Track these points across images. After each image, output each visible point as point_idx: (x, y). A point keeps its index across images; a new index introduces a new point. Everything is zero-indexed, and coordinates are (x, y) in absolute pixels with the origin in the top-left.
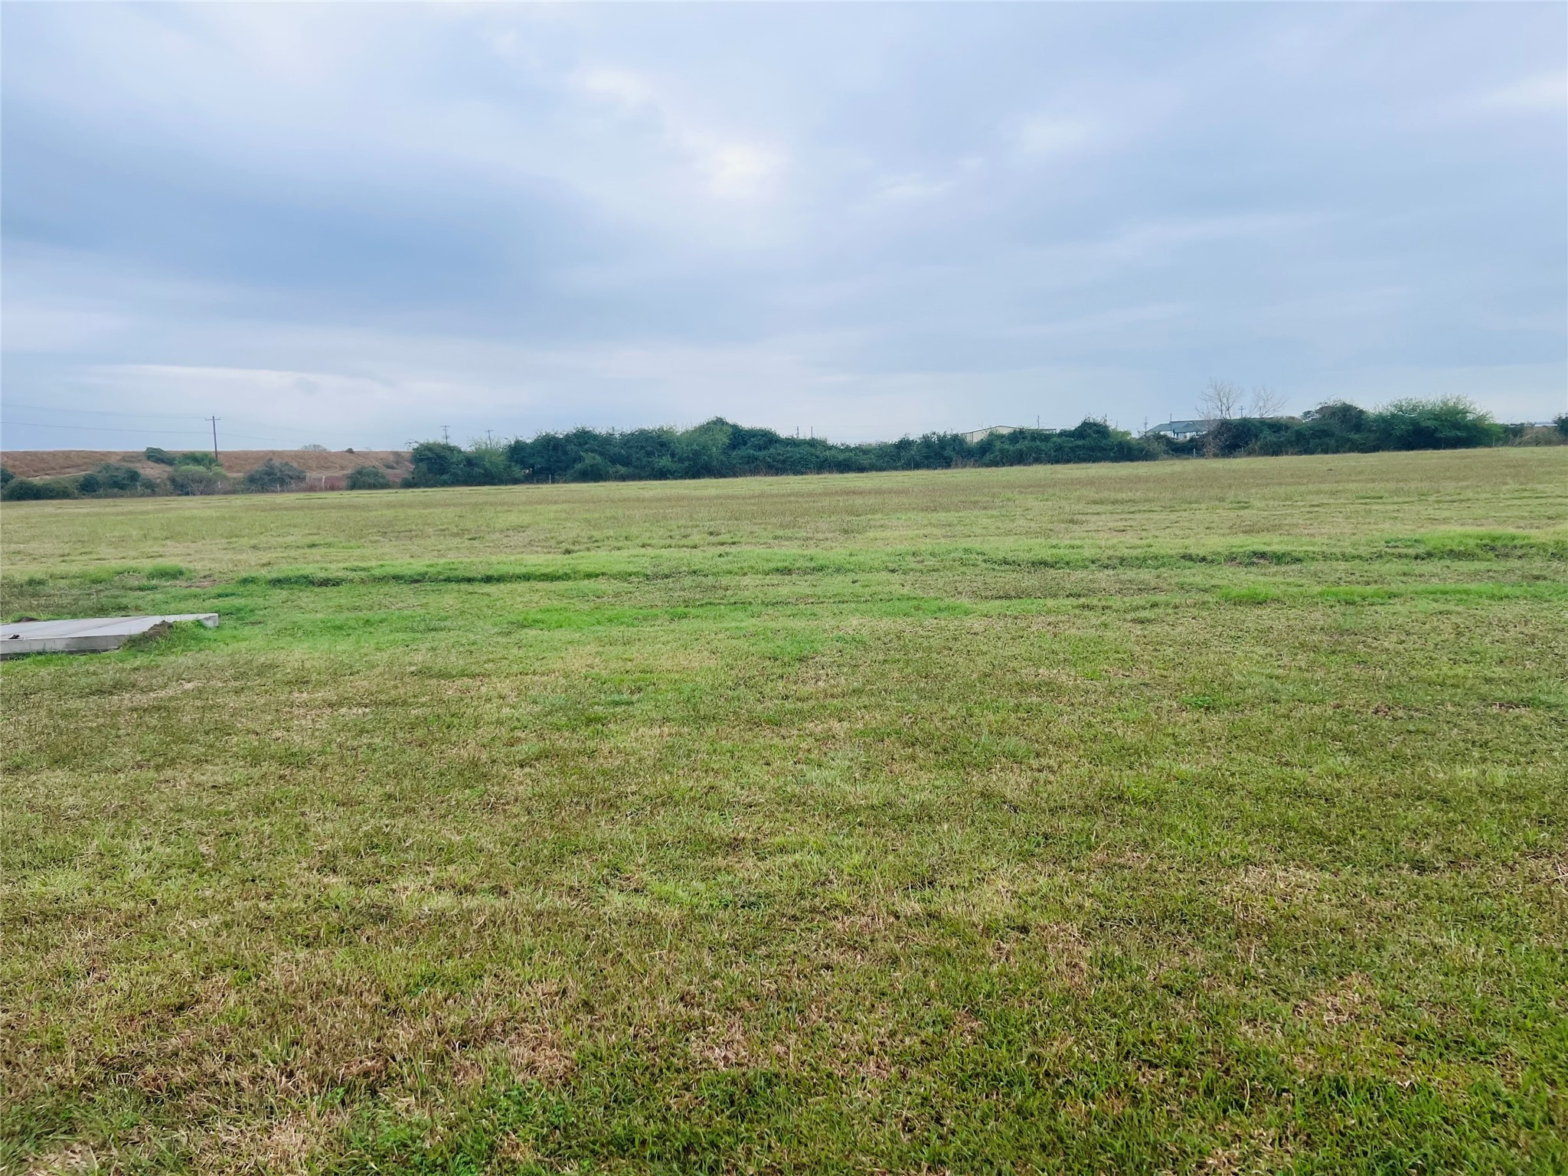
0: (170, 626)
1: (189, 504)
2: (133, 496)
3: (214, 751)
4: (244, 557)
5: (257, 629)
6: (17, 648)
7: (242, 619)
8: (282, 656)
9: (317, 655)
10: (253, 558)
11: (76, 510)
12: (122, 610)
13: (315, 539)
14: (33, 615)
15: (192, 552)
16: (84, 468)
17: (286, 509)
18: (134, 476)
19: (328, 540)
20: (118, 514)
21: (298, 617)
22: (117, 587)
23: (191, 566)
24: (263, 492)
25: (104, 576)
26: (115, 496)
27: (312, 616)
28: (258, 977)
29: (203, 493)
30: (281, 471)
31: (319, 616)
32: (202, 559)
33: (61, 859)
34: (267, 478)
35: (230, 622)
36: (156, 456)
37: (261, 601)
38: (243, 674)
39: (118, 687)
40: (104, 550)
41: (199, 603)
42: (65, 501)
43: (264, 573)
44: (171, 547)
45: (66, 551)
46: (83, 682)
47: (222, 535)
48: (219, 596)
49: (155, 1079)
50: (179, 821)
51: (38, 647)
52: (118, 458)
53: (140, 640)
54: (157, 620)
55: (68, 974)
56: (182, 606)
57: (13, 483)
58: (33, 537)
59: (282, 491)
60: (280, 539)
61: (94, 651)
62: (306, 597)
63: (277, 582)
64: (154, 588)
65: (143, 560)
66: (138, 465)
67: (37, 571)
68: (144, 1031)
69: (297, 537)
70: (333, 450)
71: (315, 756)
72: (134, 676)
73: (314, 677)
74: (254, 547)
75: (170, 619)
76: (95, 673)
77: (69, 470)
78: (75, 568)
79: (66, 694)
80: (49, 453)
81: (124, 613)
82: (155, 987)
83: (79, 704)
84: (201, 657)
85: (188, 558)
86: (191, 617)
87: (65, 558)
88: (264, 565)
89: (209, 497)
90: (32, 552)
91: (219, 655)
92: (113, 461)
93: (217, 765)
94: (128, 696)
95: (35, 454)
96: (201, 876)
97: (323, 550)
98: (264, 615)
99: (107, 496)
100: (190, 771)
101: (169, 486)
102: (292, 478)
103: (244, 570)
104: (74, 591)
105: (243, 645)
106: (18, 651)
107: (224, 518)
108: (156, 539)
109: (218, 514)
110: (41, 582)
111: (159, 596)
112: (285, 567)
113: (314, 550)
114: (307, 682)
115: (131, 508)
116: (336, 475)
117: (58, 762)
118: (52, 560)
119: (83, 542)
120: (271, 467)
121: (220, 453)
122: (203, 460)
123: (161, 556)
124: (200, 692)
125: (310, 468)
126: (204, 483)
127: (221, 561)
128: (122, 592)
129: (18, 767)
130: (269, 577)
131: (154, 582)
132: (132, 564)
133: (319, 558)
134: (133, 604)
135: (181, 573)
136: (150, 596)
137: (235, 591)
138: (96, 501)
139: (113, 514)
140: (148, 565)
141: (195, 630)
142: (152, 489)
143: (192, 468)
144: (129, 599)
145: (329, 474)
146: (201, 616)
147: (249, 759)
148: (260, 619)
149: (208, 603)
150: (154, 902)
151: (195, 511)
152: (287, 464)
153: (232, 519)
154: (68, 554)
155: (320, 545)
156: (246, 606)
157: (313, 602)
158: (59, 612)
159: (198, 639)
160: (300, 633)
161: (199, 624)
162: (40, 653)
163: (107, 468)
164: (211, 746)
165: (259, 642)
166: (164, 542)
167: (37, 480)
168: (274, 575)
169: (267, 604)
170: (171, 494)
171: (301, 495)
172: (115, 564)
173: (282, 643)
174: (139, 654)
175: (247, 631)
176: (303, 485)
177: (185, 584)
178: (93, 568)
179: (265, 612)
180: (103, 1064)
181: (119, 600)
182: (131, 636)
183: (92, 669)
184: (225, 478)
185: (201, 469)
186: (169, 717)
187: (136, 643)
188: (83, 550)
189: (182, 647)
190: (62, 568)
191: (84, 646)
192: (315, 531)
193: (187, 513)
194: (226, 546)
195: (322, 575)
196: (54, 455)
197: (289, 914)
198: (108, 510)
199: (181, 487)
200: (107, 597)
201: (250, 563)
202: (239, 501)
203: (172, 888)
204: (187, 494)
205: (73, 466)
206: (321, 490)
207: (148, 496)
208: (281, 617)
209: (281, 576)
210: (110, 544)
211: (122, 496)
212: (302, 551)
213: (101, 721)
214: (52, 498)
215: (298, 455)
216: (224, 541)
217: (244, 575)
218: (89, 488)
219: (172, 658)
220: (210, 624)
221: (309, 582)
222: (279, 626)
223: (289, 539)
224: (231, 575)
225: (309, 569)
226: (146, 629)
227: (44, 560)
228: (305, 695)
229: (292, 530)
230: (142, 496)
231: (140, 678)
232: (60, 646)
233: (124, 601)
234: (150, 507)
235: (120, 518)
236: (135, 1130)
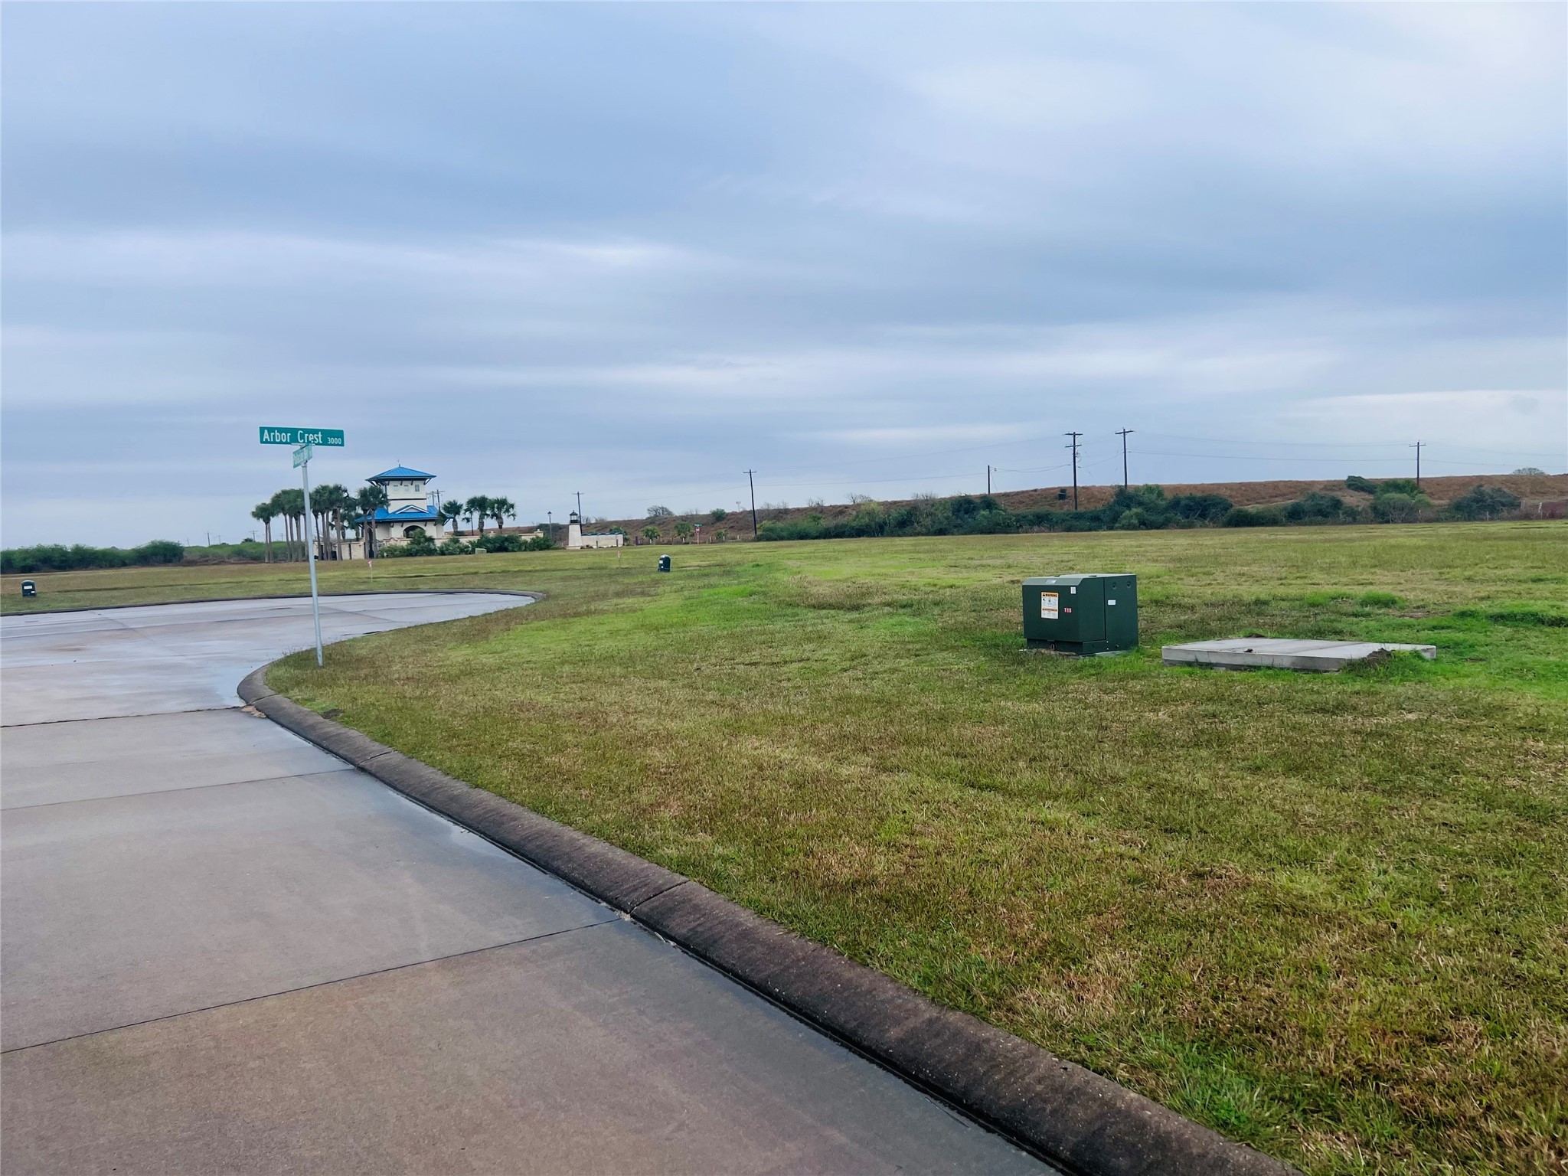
0: (1389, 654)
1: (1392, 532)
2: (1334, 524)
3: (1442, 787)
4: (1458, 589)
5: (1478, 667)
6: (1249, 660)
7: (1461, 654)
8: (1512, 699)
9: (1553, 702)
10: (1470, 591)
11: (1288, 537)
12: (1338, 634)
13: (1539, 573)
14: (1260, 632)
15: (1402, 581)
16: (1290, 496)
17: (1501, 539)
18: (1337, 504)
19: (1555, 575)
20: (1326, 541)
21: (1527, 658)
22: (1333, 612)
23: (1402, 594)
24: (1469, 520)
25: (1321, 600)
26: (1319, 524)
27: (1543, 658)
28: (1514, 1036)
29: (1404, 521)
30: (1492, 497)
31: (1551, 658)
32: (1414, 589)
33: (1305, 861)
34: (1475, 506)
35: (1446, 657)
36: (1356, 484)
37: (1481, 638)
38: (1469, 712)
39: (1340, 708)
40: (1318, 576)
41: (1412, 634)
42: (1276, 528)
43: (1483, 607)
44: (1381, 575)
45: (1284, 575)
46: (1308, 698)
47: (1432, 566)
48: (1435, 628)
49: (1412, 1101)
50: (1413, 852)
51: (1267, 662)
52: (1322, 486)
53: (1359, 664)
54: (1376, 647)
55: (1319, 970)
56: (1396, 635)
57: (1232, 511)
58: (1255, 561)
59: (1491, 519)
60: (1499, 572)
61: (1316, 671)
62: (1534, 637)
63: (1500, 618)
64: (1368, 615)
65: (1355, 587)
66: (1339, 493)
67: (1260, 591)
68: (1397, 1049)
69: (1516, 569)
70: (1552, 472)
71: (1560, 813)
72: (1354, 700)
73: (1551, 726)
74: (1469, 579)
75: (1389, 647)
76: (1318, 692)
77: (1276, 499)
78: (1293, 591)
79: (1293, 708)
80: (1260, 484)
81: (1339, 637)
82: (1404, 1010)
83: (1307, 719)
84: (1422, 689)
85: (1400, 587)
86: (1408, 648)
87: (1283, 581)
88: (1482, 599)
89: (1411, 525)
90: (1254, 574)
91: (1443, 688)
92: (1316, 489)
93: (1446, 802)
94: (1350, 718)
95: (1249, 484)
96: (1441, 912)
97: (1553, 586)
98: (1486, 653)
99: (1311, 524)
100: (1419, 803)
101: (1371, 515)
102: (1503, 505)
103: (1462, 604)
104: (1294, 613)
105: (1466, 682)
106: (1251, 664)
107: (1431, 547)
108: (1364, 566)
109: (1424, 543)
110: (1265, 603)
111: (1372, 624)
112: (1508, 602)
113: (1541, 586)
114: (1543, 731)
115: (1337, 536)
116: (1555, 501)
117: (1293, 769)
118: (1272, 583)
119: (1298, 567)
120: (1481, 494)
121: (1423, 479)
122: (1404, 487)
123: (1371, 584)
124: (1424, 723)
125: (1523, 494)
126: (1406, 510)
127: (1434, 592)
128: (1338, 617)
129: (1258, 768)
130: (1491, 611)
131: (1367, 609)
132: (1345, 590)
133: (1548, 595)
134: (1348, 629)
135: (1394, 602)
136: (1364, 622)
137: (1452, 623)
138: (1303, 528)
139: (1322, 541)
140: (1361, 592)
141: (1413, 660)
142: (1353, 517)
143: (1395, 495)
144: (1343, 624)
145: (1547, 499)
146: (1419, 647)
147: (1481, 803)
148: (1481, 656)
149: (1424, 634)
150: (1395, 926)
151: (1400, 539)
152: (1499, 490)
153: (1442, 548)
154: (1286, 578)
155: (1548, 580)
156: (1465, 641)
157: (1543, 643)
158: (1282, 632)
159: (1417, 671)
160: (1530, 676)
161: (1417, 655)
162: (1269, 668)
163: (1313, 496)
164: (1440, 782)
165: (1482, 681)
166: (1373, 570)
167: (1252, 508)
168: (1496, 610)
169: (1489, 640)
170: (1372, 522)
171: (1518, 524)
172: (1330, 590)
173: (1509, 684)
174: (1358, 679)
175: (1467, 668)
176: (1516, 512)
177: (1398, 614)
178: (1309, 591)
179: (1487, 648)
180: (1360, 1066)
181: (1336, 624)
182: (1351, 660)
183: (1316, 688)
184: (1429, 505)
185: (1405, 496)
186: (1392, 746)
187: (1354, 668)
188: (1298, 575)
189: (1400, 676)
190: (1281, 591)
191: (1308, 665)
192: (1539, 564)
193: (1392, 541)
194: (1437, 576)
195: (1554, 613)
196: (1265, 485)
197: (1542, 979)
198: (1315, 536)
199: (1381, 515)
200: (1323, 620)
201: (1466, 595)
202: (1445, 529)
203: (1413, 915)
204: (1388, 522)
205: (1281, 495)
206: (1538, 518)
207: (1349, 523)
208: (1506, 656)
209: (1504, 611)
210: (1322, 569)
211: (1325, 524)
212: (1526, 586)
213: (1327, 738)
214: (1263, 525)
215: (1508, 480)
216: (1436, 571)
217: (1460, 608)
218: (1295, 516)
219: (1391, 687)
220: (1427, 655)
221: (1538, 620)
222: (1506, 665)
223: (1510, 572)
224: (1447, 607)
225: (1538, 606)
226: (1365, 655)
227: (1264, 582)
228: (1541, 744)
229: (1512, 562)
230: (1344, 523)
231: (1361, 702)
232: (1286, 663)
233: (1339, 626)
234: (1355, 535)
235: (1328, 545)
236: (1395, 1142)
